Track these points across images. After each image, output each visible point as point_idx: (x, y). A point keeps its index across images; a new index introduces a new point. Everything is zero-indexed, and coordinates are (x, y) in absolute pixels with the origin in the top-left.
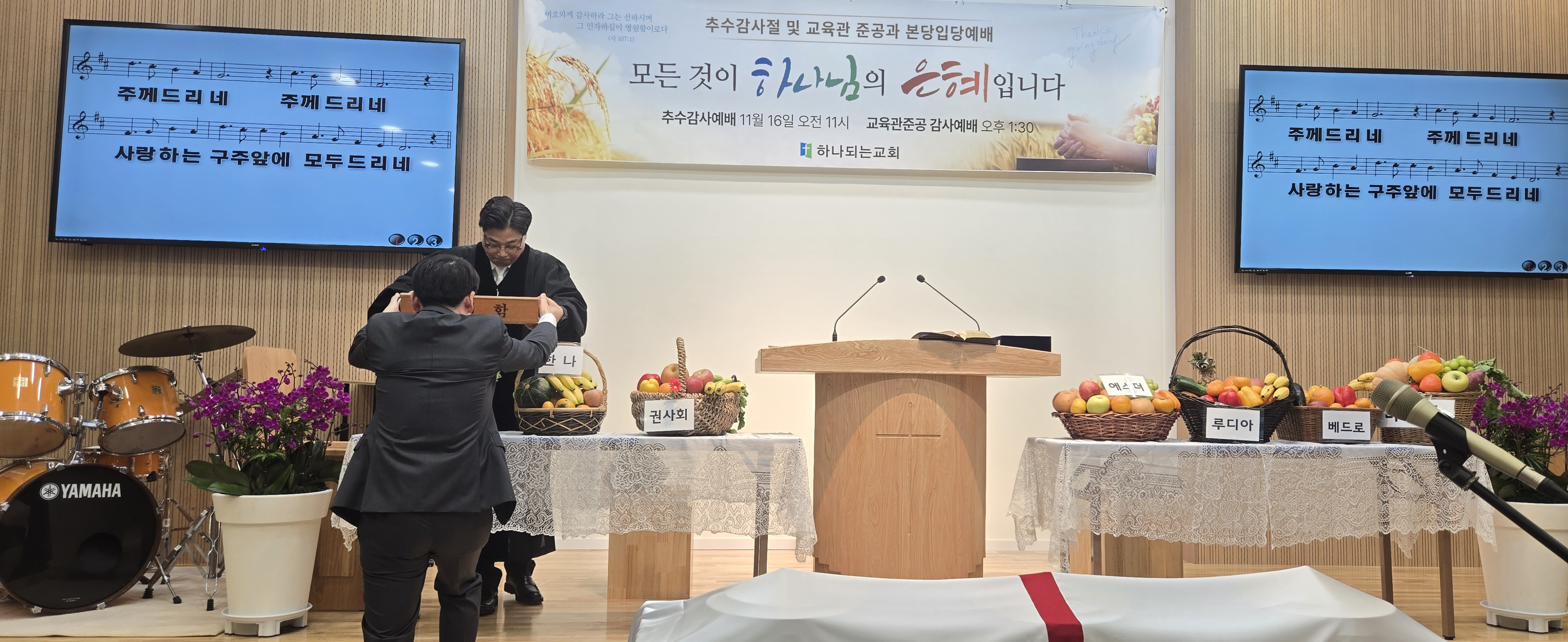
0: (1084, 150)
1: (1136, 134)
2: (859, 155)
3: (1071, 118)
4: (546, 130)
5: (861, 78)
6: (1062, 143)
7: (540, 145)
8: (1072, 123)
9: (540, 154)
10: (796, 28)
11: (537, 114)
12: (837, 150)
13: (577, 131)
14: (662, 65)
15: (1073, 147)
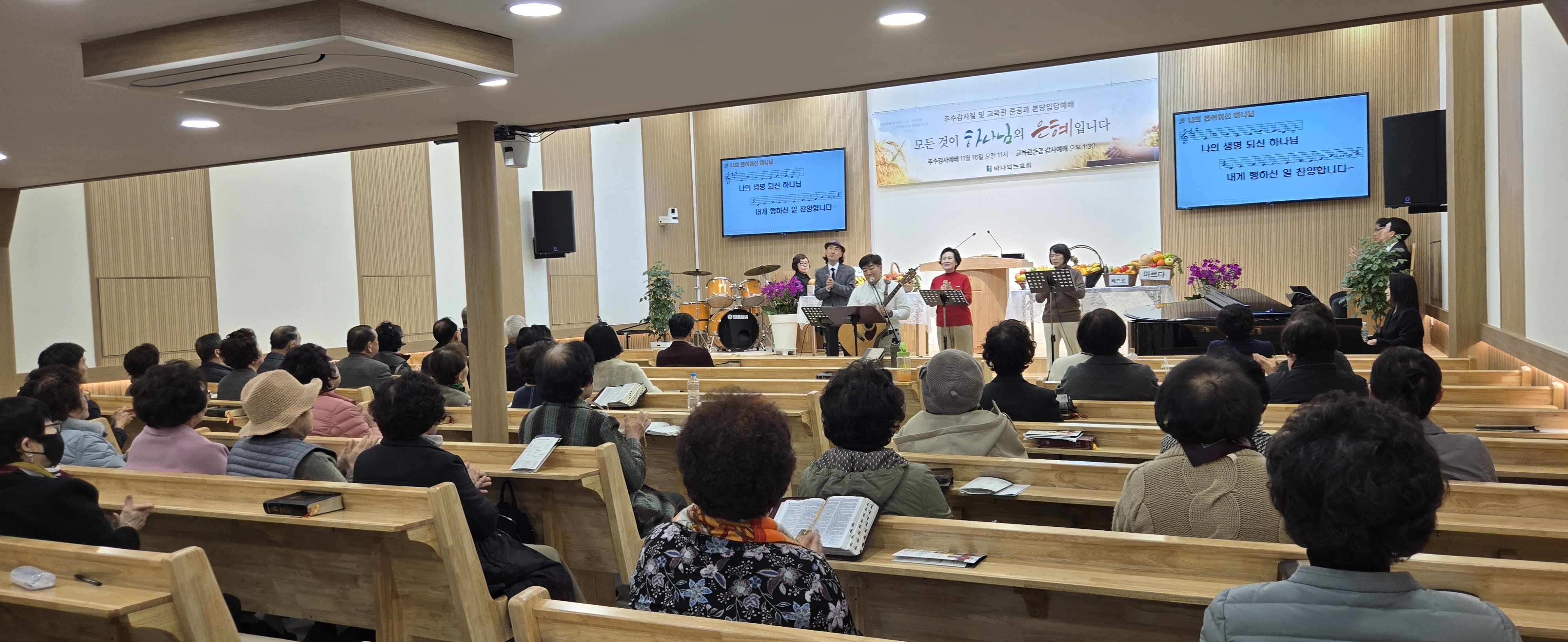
0: (1121, 154)
2: (1013, 168)
3: (1114, 139)
4: (882, 173)
5: (1012, 133)
6: (1110, 151)
7: (880, 178)
8: (1114, 141)
9: (880, 183)
10: (983, 115)
12: (1003, 167)
13: (895, 172)
14: (927, 139)
15: (1115, 153)
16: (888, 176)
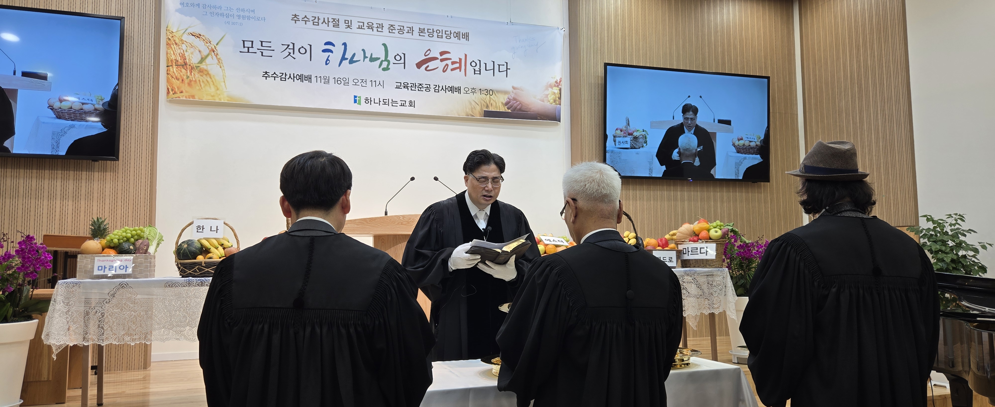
0: (522, 107)
1: (550, 98)
2: (390, 104)
3: (514, 88)
4: (181, 80)
5: (391, 58)
6: (509, 102)
7: (176, 90)
8: (514, 91)
10: (350, 25)
11: (174, 69)
12: (377, 101)
13: (203, 82)
14: (262, 42)
16: (189, 84)
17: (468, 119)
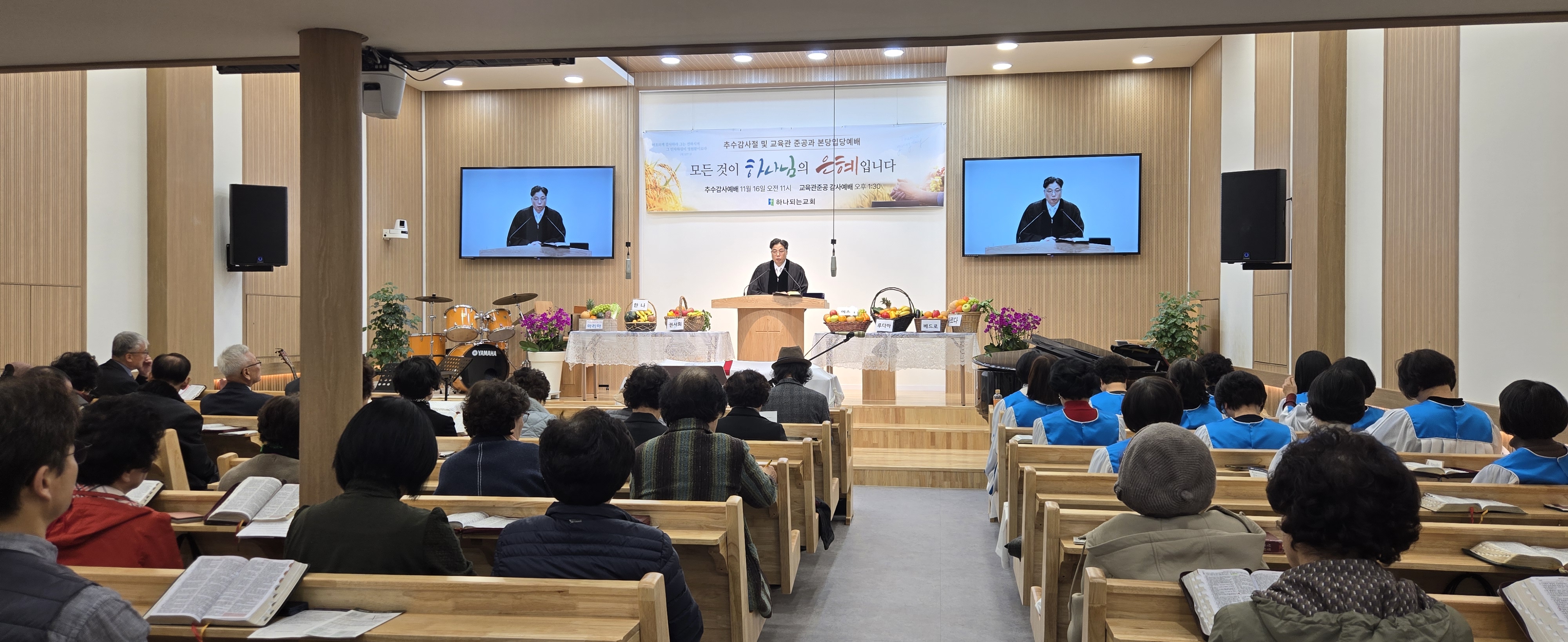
0: (905, 196)
1: (932, 187)
2: (796, 203)
3: (899, 180)
4: (653, 198)
5: (796, 167)
6: (895, 193)
7: (652, 206)
8: (899, 183)
9: (651, 209)
10: (766, 144)
11: (650, 191)
12: (786, 202)
13: (667, 198)
14: (704, 165)
15: (900, 195)
16: (659, 201)
17: (859, 209)
